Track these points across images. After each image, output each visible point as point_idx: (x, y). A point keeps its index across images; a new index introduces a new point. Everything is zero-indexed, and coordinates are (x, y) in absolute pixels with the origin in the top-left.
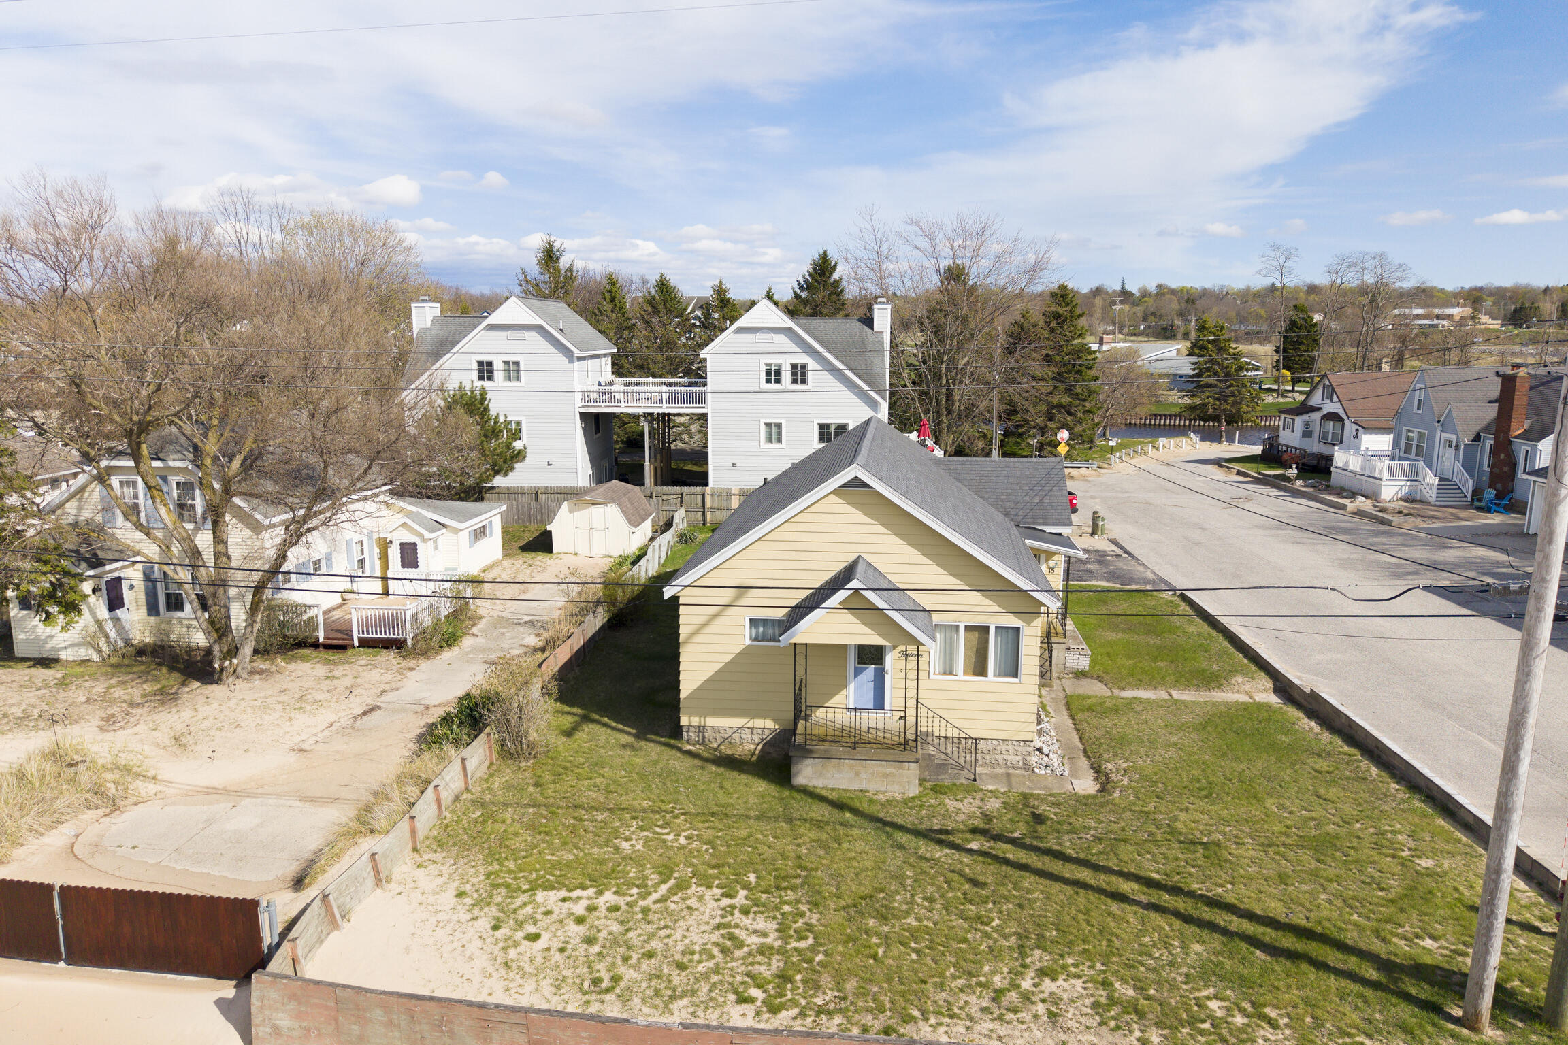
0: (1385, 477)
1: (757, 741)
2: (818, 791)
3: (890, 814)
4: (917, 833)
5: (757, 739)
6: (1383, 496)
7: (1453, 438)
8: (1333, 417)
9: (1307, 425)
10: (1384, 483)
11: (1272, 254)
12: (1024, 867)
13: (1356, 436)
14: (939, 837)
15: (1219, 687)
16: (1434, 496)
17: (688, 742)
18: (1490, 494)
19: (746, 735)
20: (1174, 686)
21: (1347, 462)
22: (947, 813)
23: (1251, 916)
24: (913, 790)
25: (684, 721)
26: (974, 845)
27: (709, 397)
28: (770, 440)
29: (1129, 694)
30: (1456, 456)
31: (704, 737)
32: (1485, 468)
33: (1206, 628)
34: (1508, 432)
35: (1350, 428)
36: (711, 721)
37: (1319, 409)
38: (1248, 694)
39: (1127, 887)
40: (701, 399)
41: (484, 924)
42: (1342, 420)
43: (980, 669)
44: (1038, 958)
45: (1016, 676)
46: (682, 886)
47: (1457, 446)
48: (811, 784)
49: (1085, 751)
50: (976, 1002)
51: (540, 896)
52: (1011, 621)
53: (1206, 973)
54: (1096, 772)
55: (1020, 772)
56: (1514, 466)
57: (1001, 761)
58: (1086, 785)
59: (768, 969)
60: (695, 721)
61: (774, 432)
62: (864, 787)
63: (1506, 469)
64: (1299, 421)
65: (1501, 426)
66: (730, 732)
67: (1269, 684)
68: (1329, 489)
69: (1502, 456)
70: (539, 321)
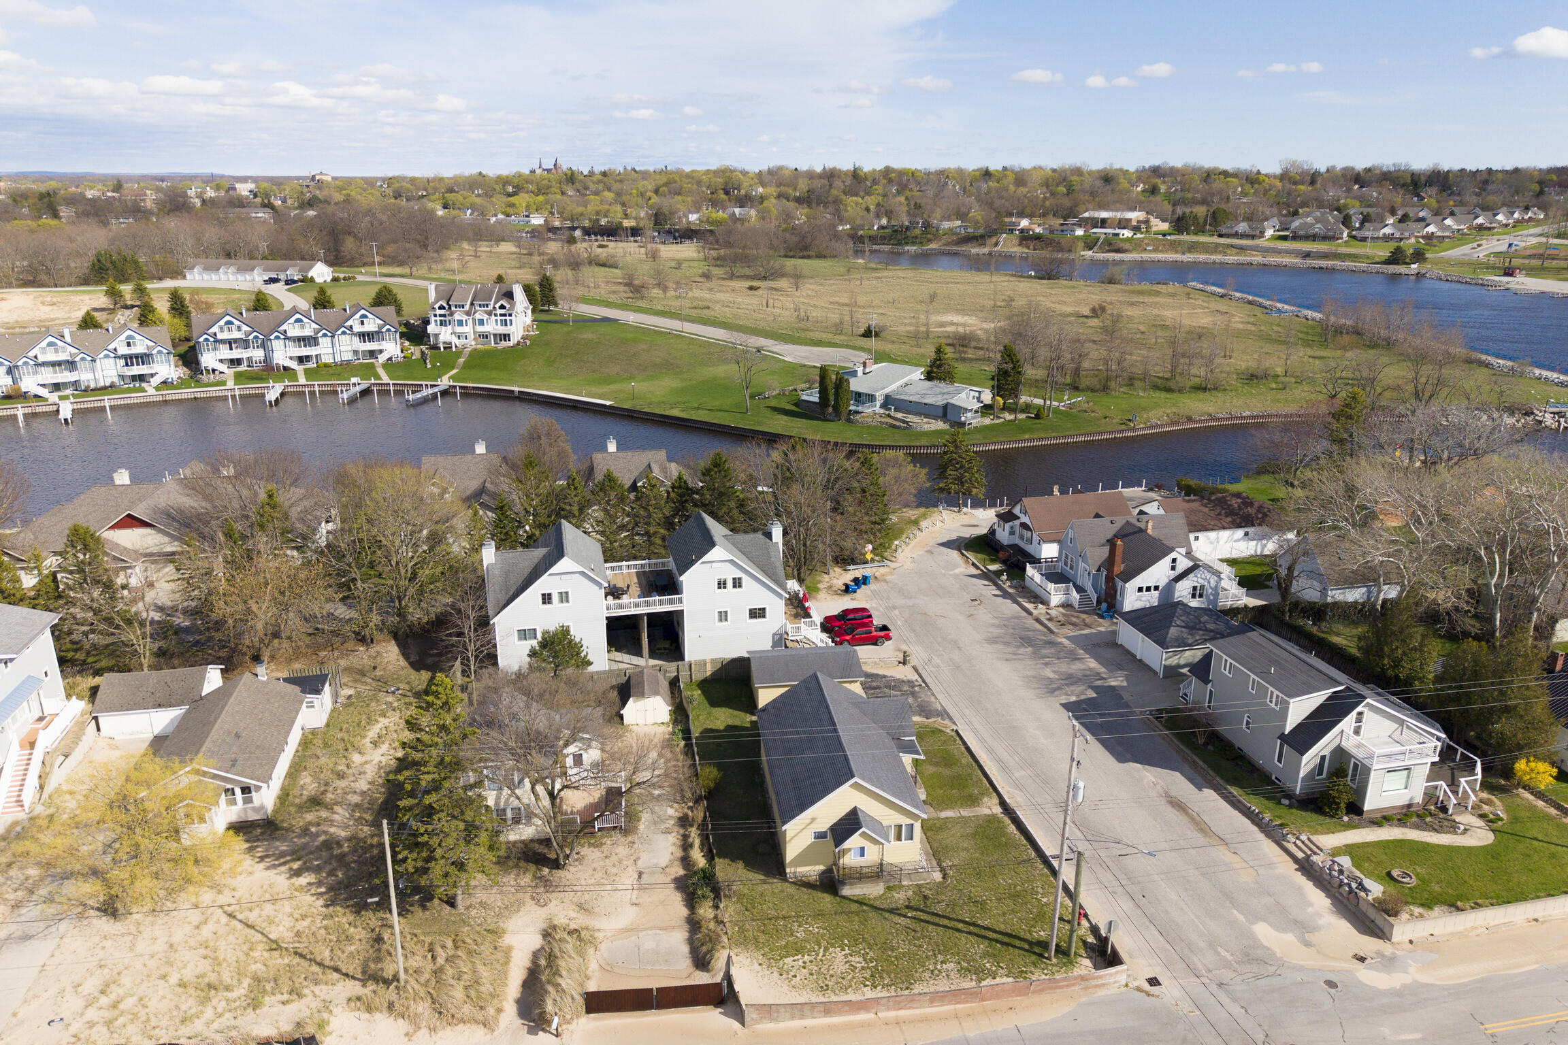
2: (850, 898)
3: (877, 904)
4: (890, 912)
5: (817, 875)
6: (1051, 604)
7: (1087, 567)
8: (1026, 526)
9: (1012, 528)
10: (1053, 595)
12: (927, 922)
13: (1039, 544)
14: (897, 912)
15: (979, 805)
16: (1078, 603)
17: (789, 879)
18: (1104, 606)
19: (811, 875)
20: (961, 806)
21: (1033, 576)
22: (896, 901)
23: (995, 931)
24: (883, 892)
25: (788, 870)
26: (909, 914)
27: (684, 600)
28: (721, 620)
29: (944, 814)
30: (1089, 579)
31: (795, 877)
32: (1102, 589)
34: (1113, 571)
35: (1035, 538)
36: (799, 869)
37: (1020, 516)
38: (990, 809)
39: (960, 926)
40: (680, 601)
41: (776, 974)
42: (1031, 530)
43: (899, 838)
44: (940, 957)
45: (912, 839)
46: (826, 950)
47: (1090, 571)
48: (847, 895)
49: (934, 856)
50: (927, 975)
51: (786, 960)
53: (986, 954)
54: (940, 868)
55: (913, 871)
56: (1116, 592)
57: (906, 869)
58: (937, 876)
59: (867, 974)
60: (793, 870)
61: (723, 616)
62: (865, 894)
63: (1112, 592)
64: (1007, 525)
65: (1110, 562)
66: (805, 873)
67: (997, 801)
68: (1023, 594)
69: (1111, 583)
70: (581, 569)
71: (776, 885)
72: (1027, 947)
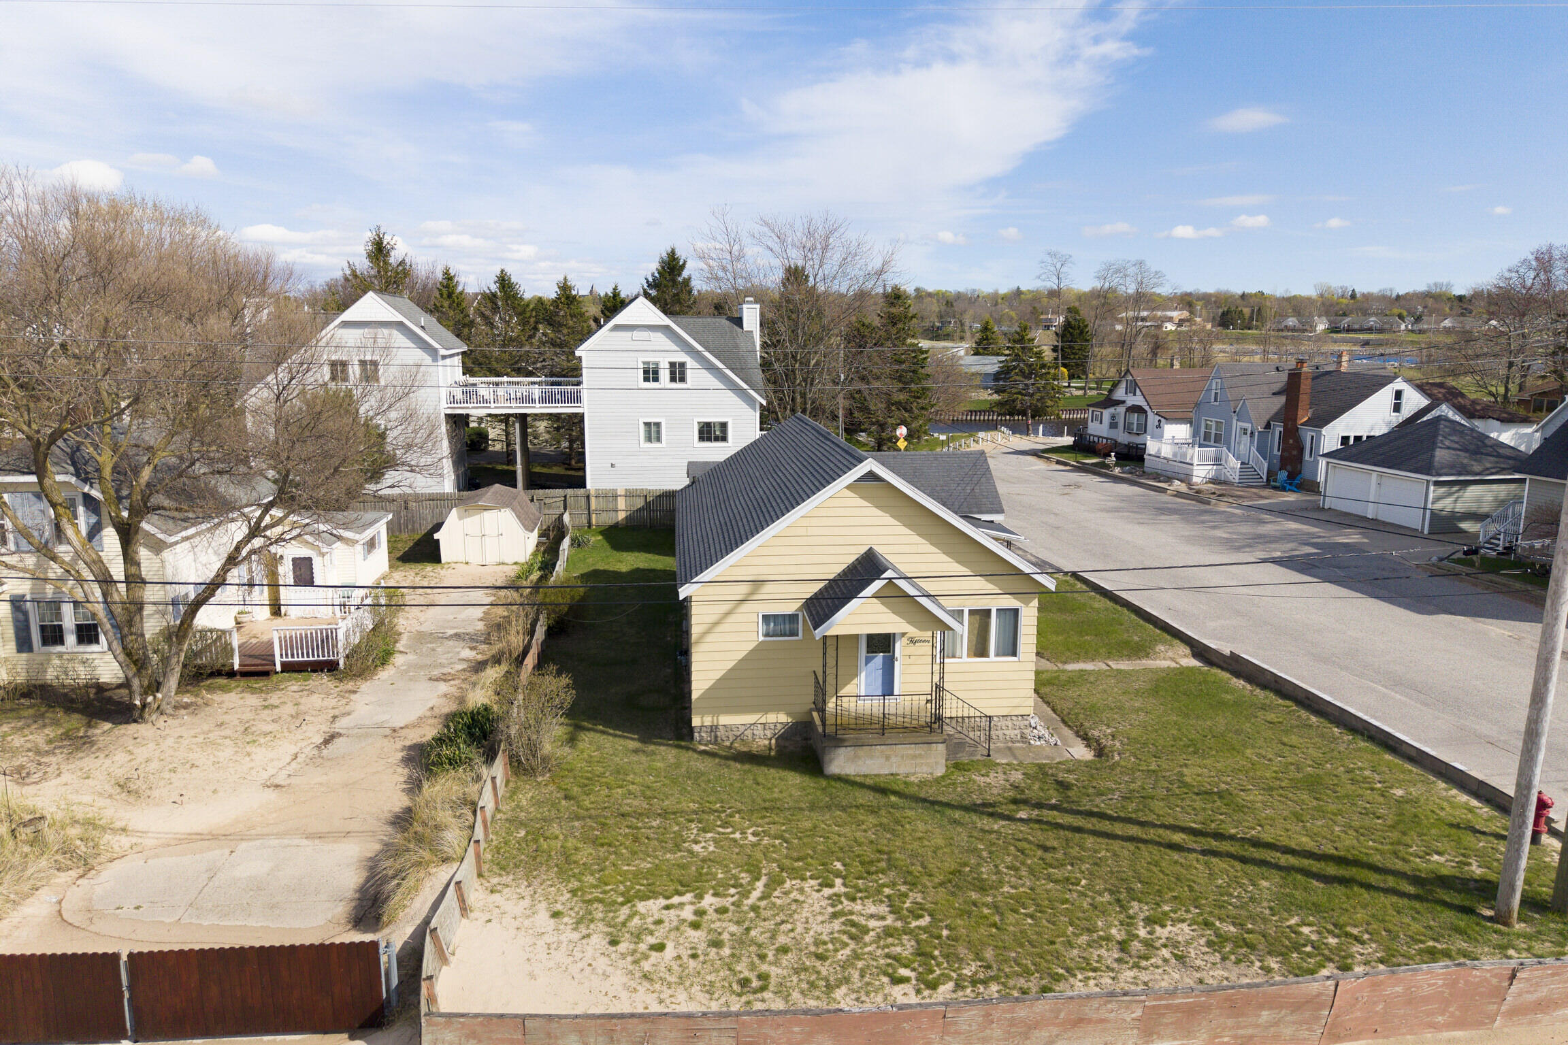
0: (1196, 462)
1: (769, 736)
2: (852, 778)
3: (930, 793)
4: (966, 809)
5: (769, 733)
6: (1195, 480)
7: (1248, 425)
8: (1137, 409)
9: (1113, 417)
10: (1195, 468)
11: (1049, 259)
12: (1079, 830)
13: (1159, 426)
14: (986, 809)
15: (1147, 656)
16: (1237, 477)
17: (700, 743)
18: (1283, 475)
19: (759, 732)
20: (1109, 658)
21: (1159, 450)
22: (981, 790)
23: (1293, 852)
24: (940, 771)
25: (696, 721)
26: (1022, 815)
27: (585, 395)
28: (649, 439)
29: (1071, 667)
30: (1252, 442)
31: (716, 737)
32: (1276, 452)
33: (1109, 604)
34: (1295, 420)
35: (1152, 419)
36: (725, 720)
37: (1123, 402)
38: (1173, 660)
39: (1178, 837)
40: (577, 399)
42: (1145, 412)
43: (980, 650)
44: (1138, 909)
45: (1014, 654)
46: (774, 882)
47: (1252, 433)
48: (843, 773)
49: (1063, 721)
51: (641, 906)
52: (1010, 602)
53: (1286, 905)
54: (1084, 739)
55: (1018, 745)
56: (1301, 450)
57: (1001, 737)
58: (1082, 752)
59: (905, 948)
60: (708, 721)
61: (653, 431)
62: (894, 770)
63: (1295, 453)
64: (1107, 413)
65: (1288, 415)
66: (742, 729)
67: (1188, 651)
68: (1144, 474)
69: (1291, 441)
70: (400, 318)
71: (666, 755)
72: (1411, 889)
